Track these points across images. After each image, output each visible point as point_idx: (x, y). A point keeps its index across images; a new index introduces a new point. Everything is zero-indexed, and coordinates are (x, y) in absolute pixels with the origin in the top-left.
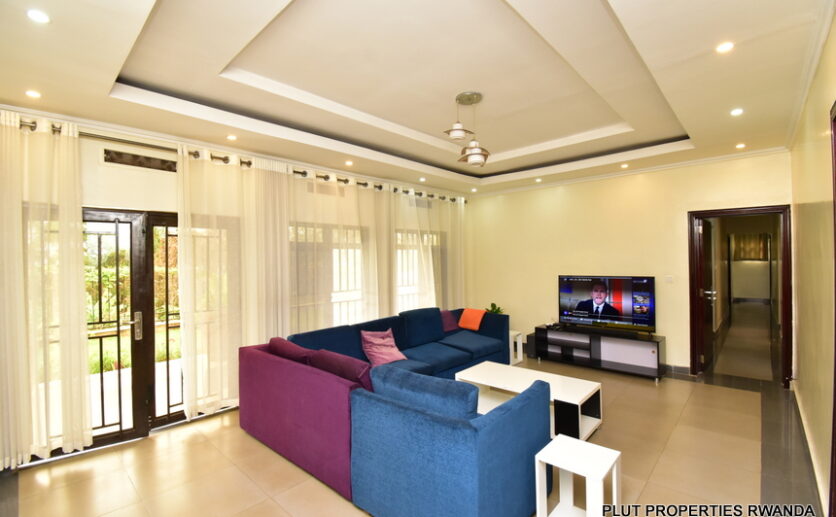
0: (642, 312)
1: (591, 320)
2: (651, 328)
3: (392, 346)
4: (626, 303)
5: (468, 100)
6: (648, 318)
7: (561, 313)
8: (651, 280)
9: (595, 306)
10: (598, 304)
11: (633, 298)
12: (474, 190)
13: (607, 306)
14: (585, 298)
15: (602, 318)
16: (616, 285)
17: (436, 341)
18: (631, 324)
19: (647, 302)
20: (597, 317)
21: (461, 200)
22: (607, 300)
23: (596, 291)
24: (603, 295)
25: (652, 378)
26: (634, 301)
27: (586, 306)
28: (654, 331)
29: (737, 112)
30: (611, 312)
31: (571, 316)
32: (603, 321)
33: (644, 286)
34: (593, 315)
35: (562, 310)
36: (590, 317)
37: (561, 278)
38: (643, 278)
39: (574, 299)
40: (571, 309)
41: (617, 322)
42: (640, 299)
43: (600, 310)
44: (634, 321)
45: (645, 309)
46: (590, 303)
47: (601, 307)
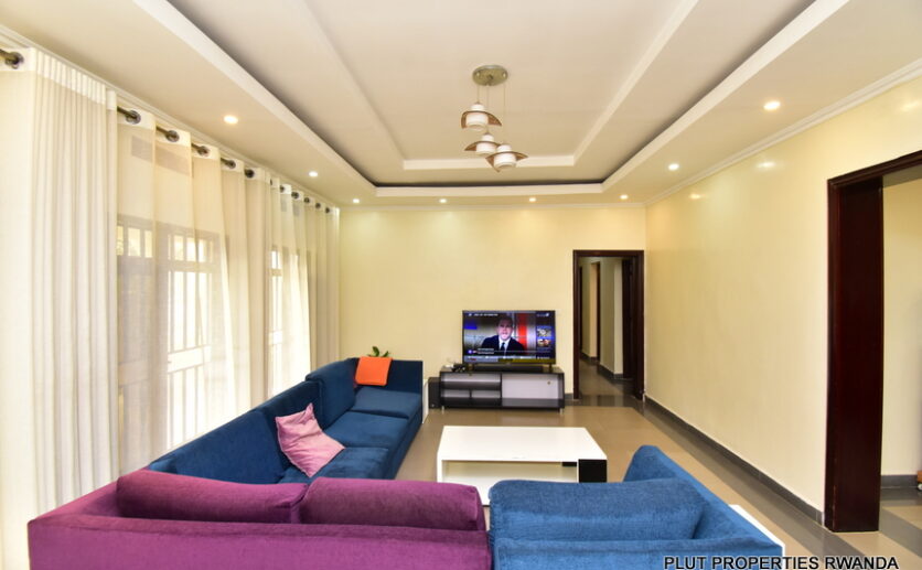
0: (545, 346)
1: (497, 357)
2: (552, 360)
3: (318, 433)
4: (531, 337)
5: (489, 77)
6: (549, 351)
7: (465, 352)
8: (552, 313)
9: (501, 342)
10: (504, 341)
11: (537, 332)
12: (356, 201)
13: (512, 342)
14: (491, 335)
15: (508, 354)
16: (522, 320)
17: (348, 410)
18: (534, 357)
19: (549, 335)
20: (502, 354)
21: (336, 212)
22: (513, 335)
23: (502, 326)
24: (508, 330)
25: (556, 410)
26: (538, 335)
27: (492, 343)
28: (555, 363)
29: (674, 167)
30: (516, 347)
31: (476, 354)
32: (509, 357)
33: (546, 319)
34: (499, 351)
35: (466, 350)
36: (496, 354)
37: (465, 314)
38: (545, 312)
39: (477, 337)
40: (476, 348)
41: (522, 358)
42: (543, 332)
43: (506, 346)
44: (538, 355)
45: (547, 342)
46: (496, 339)
47: (507, 343)
